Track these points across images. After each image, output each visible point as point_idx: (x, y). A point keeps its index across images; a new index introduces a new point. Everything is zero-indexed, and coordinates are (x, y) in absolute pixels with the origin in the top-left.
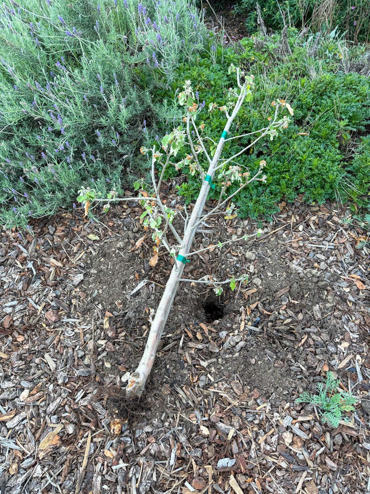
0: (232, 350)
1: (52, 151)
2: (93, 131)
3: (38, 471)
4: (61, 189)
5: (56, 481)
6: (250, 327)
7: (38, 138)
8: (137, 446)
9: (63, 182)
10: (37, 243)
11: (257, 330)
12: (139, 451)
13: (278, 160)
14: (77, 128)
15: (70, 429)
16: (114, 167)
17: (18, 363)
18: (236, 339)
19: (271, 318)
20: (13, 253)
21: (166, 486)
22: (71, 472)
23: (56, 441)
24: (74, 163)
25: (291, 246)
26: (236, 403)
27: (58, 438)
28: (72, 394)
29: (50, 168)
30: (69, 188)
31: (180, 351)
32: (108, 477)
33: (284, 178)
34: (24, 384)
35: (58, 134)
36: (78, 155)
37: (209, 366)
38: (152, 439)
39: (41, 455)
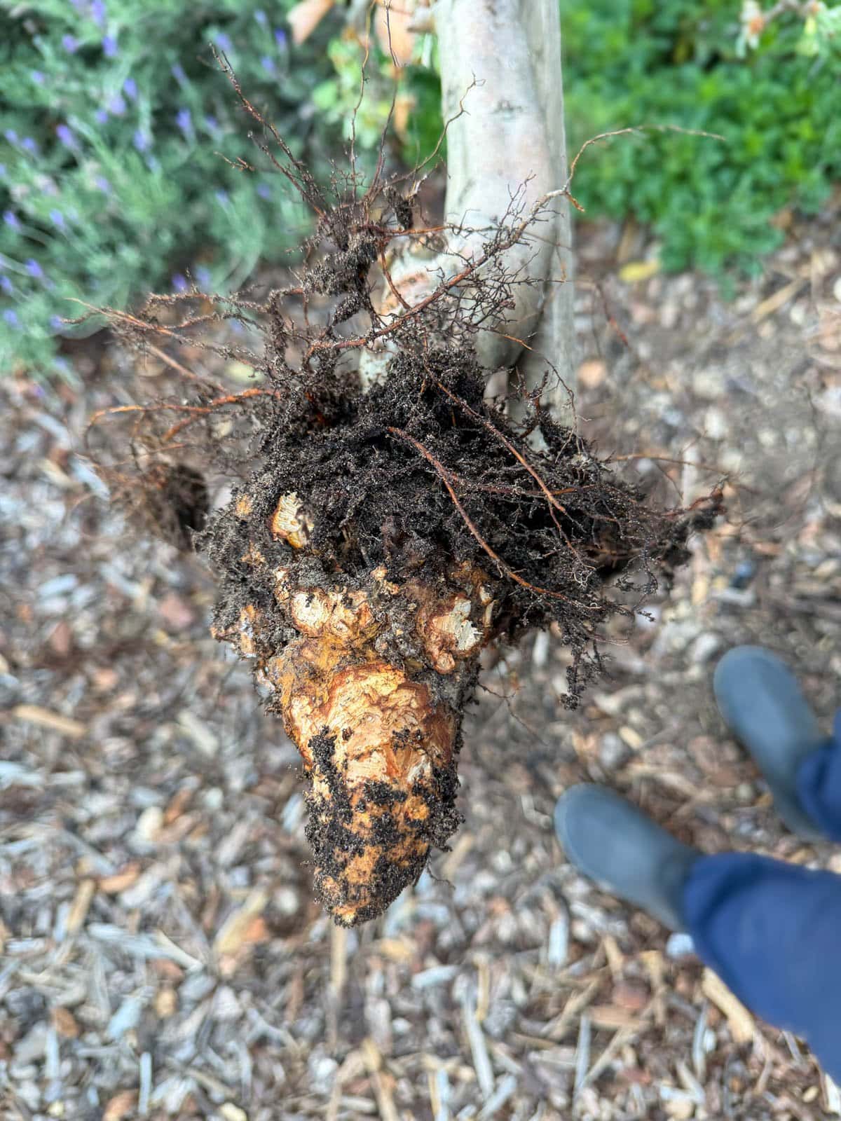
0: (679, 660)
1: (84, 118)
2: (198, 37)
3: (227, 1004)
4: (131, 237)
5: (276, 1023)
6: (724, 591)
7: (35, 78)
8: (462, 923)
9: (137, 215)
10: (91, 407)
11: (745, 598)
12: (470, 935)
13: (775, 77)
14: (149, 34)
15: (288, 901)
16: (274, 147)
17: (115, 747)
18: (690, 629)
19: (782, 562)
20: (28, 442)
21: (551, 1009)
22: (309, 997)
23: (257, 932)
24: (157, 150)
25: (819, 348)
26: (705, 795)
27: (259, 923)
28: (274, 811)
29: (89, 175)
30: (155, 233)
31: (540, 676)
32: (404, 1005)
33: (794, 137)
34: (143, 796)
35: (93, 57)
36: (165, 121)
37: (625, 708)
38: (500, 906)
39: (227, 967)
